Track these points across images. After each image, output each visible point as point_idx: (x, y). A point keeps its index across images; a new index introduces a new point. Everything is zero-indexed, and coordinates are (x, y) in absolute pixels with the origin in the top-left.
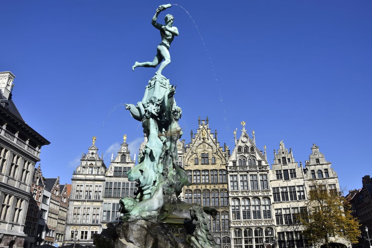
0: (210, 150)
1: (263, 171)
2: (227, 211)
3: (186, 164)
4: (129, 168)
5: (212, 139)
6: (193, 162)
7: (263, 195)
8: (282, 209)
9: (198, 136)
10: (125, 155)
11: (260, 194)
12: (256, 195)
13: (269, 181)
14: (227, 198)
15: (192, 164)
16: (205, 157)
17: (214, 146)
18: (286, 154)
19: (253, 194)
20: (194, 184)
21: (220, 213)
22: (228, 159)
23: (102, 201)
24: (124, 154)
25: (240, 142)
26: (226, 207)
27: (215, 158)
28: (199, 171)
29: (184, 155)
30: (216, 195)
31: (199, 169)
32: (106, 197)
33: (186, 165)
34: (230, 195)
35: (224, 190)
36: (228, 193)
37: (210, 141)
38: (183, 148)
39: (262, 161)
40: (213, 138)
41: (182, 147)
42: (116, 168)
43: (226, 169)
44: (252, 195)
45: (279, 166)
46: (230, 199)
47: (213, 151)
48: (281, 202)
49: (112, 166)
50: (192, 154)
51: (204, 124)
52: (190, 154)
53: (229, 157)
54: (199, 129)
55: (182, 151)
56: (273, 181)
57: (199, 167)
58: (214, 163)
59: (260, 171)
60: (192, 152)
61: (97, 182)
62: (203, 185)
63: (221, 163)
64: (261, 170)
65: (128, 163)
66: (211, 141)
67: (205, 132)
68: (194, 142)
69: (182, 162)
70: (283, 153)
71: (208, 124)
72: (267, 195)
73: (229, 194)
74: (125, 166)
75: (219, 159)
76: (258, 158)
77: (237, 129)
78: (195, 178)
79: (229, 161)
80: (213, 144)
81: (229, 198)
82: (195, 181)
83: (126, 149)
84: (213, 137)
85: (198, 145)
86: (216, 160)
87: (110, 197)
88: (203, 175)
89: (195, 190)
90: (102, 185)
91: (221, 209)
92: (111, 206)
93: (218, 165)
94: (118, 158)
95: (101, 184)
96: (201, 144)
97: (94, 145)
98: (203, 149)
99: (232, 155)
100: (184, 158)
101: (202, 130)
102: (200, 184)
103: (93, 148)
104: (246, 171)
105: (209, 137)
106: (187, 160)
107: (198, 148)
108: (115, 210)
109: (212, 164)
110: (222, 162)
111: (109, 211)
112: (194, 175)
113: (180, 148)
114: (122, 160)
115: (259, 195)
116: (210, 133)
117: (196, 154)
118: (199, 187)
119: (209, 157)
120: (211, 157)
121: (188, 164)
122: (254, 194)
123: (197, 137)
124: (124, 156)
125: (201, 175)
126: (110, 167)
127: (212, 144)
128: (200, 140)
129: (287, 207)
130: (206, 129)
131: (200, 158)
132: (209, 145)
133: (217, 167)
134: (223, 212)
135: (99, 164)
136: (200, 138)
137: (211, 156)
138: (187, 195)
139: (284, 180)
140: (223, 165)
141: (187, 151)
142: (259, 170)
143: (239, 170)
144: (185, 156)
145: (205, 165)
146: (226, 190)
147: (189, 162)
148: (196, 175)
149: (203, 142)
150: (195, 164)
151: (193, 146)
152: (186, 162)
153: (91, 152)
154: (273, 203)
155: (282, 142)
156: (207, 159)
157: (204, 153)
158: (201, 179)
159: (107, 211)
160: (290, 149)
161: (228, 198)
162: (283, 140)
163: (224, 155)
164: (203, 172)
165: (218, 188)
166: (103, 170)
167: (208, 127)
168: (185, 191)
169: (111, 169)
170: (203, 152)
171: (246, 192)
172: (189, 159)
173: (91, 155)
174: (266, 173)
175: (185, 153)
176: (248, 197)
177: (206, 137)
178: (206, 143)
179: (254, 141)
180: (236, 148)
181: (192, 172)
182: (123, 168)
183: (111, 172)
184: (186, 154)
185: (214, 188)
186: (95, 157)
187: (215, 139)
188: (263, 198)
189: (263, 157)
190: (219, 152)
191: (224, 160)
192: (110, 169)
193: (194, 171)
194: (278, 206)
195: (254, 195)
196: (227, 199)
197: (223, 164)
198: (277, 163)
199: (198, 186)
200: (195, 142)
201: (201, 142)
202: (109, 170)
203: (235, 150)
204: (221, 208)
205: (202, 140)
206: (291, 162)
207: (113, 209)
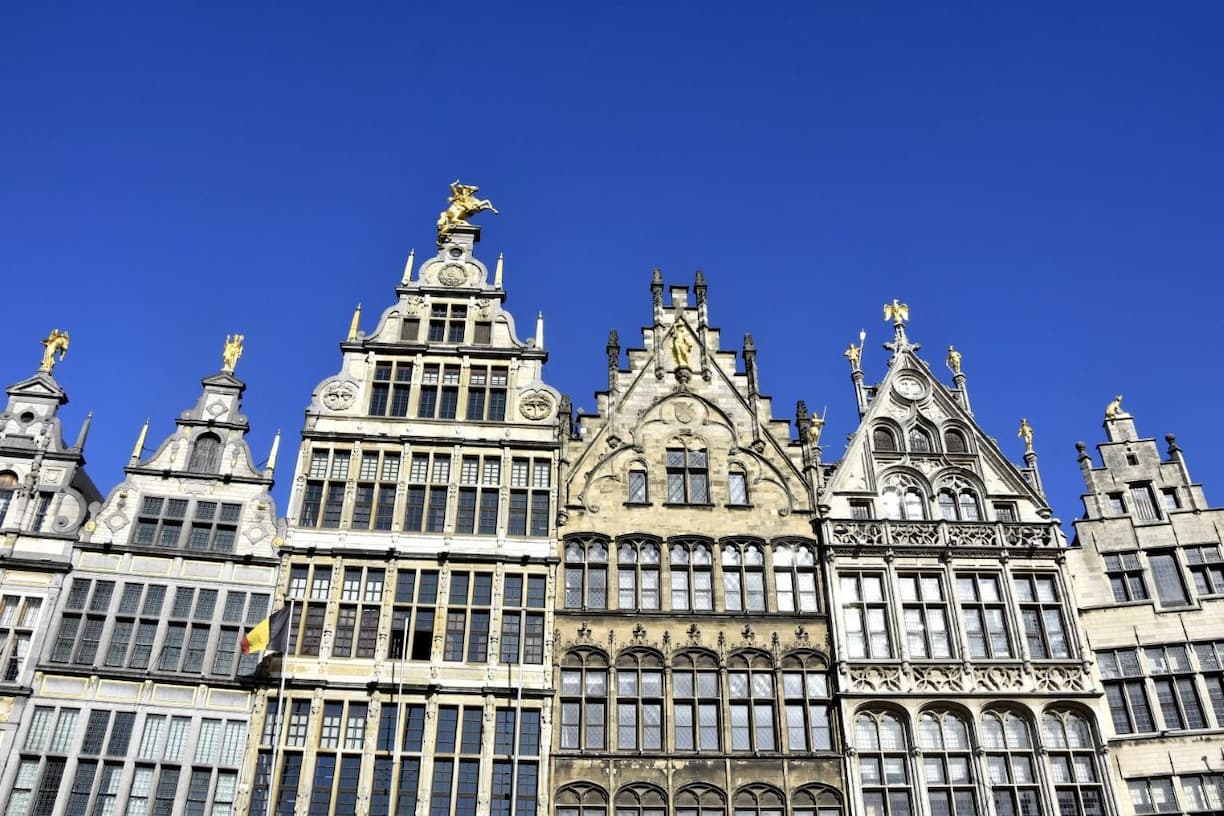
0: (718, 433)
1: (1031, 553)
2: (831, 790)
3: (574, 502)
4: (234, 508)
5: (731, 379)
6: (621, 491)
7: (1046, 691)
8: (1176, 781)
9: (651, 359)
10: (217, 438)
11: (1030, 684)
12: (1004, 690)
13: (1075, 612)
14: (824, 709)
15: (610, 503)
16: (687, 468)
17: (740, 415)
18: (1148, 467)
19: (986, 681)
20: (620, 615)
21: (789, 797)
22: (822, 483)
23: (26, 693)
24: (215, 430)
25: (885, 397)
26: (825, 764)
27: (745, 475)
28: (654, 541)
29: (565, 451)
30: (762, 686)
31: (655, 532)
32: (51, 670)
33: (574, 507)
34: (845, 684)
35: (803, 657)
36: (831, 674)
37: (715, 389)
38: (558, 416)
39: (1019, 502)
40: (735, 375)
41: (555, 410)
42: (151, 501)
43: (814, 537)
44: (984, 690)
45: (1117, 531)
46: (848, 708)
47: (735, 439)
48: (1163, 737)
49: (130, 493)
50: (611, 451)
51: (685, 305)
52: (602, 447)
53: (827, 473)
54: (656, 326)
55: (556, 432)
56: (1094, 614)
57: (654, 521)
58: (741, 501)
59: (1015, 553)
60: (613, 437)
61: (15, 576)
62: (673, 623)
63: (784, 503)
64: (1019, 545)
65: (227, 479)
66: (720, 387)
67: (691, 340)
68: (623, 390)
69: (554, 486)
70: (1133, 460)
71: (705, 306)
72: (1069, 690)
73: (841, 678)
74: (207, 497)
75: (772, 481)
76: (995, 484)
77: (863, 335)
78: (627, 580)
79: (828, 492)
80: (735, 400)
81: (843, 702)
82: (626, 603)
83: (228, 406)
84: (734, 371)
85: (647, 405)
86: (751, 486)
87: (81, 671)
88: (675, 568)
89: (630, 652)
90: (45, 596)
91: (794, 774)
92: (80, 725)
93: (763, 514)
94: (175, 450)
95: (41, 587)
96: (664, 399)
97: (45, 376)
98: (676, 428)
99: (845, 463)
100: (566, 469)
101: (671, 334)
102: (657, 616)
103: (38, 389)
104: (931, 551)
105: (712, 368)
106: (580, 479)
107: (649, 417)
108: (98, 752)
109: (730, 507)
110: (791, 498)
111: (57, 762)
112: (622, 567)
113: (543, 418)
114: (193, 459)
115: (1026, 689)
116: (717, 349)
117: (638, 449)
118: (654, 635)
119: (713, 466)
120: (725, 470)
121: (589, 502)
122: (990, 684)
123: (644, 363)
124: (209, 443)
125: (665, 565)
126: (118, 494)
127: (728, 402)
128: (659, 377)
129: (1201, 767)
130: (694, 327)
131: (658, 473)
132: (709, 404)
133: (763, 523)
134: (802, 790)
135: (52, 476)
136: (659, 369)
137: (726, 464)
138: (572, 679)
139: (1159, 608)
140: (795, 512)
141: (583, 431)
142: (1011, 546)
143: (891, 542)
144: (572, 457)
145: (688, 511)
146: (816, 655)
147: (593, 493)
148: (632, 567)
149: (679, 393)
150: (628, 505)
151: (619, 410)
152: (577, 487)
153: (19, 406)
154: (1116, 743)
155: (1117, 404)
156: (699, 479)
157: (682, 446)
158: (665, 590)
159: (43, 754)
160: (1169, 440)
161: (833, 704)
162: (1120, 398)
163: (797, 462)
164: (678, 548)
165: (769, 647)
166: (68, 507)
167: (706, 319)
168: (562, 656)
169: (121, 506)
170: (676, 444)
171: (944, 668)
172: (596, 476)
173: (13, 427)
174: (1051, 564)
175: (573, 444)
176: (962, 701)
177: (696, 366)
178: (696, 396)
179: (964, 399)
180: (867, 429)
181: (613, 546)
182: (191, 508)
183: (117, 522)
184: (575, 449)
185: (746, 643)
186: (38, 437)
187: (745, 379)
188: (1047, 710)
189: (1020, 481)
190: (769, 444)
191: (802, 489)
192: (113, 507)
193: (625, 540)
194: (1149, 759)
195: (995, 690)
196: (828, 714)
197: (797, 507)
198: (1105, 515)
199: (645, 627)
200: (632, 388)
201: (668, 391)
202: (106, 514)
203: (864, 439)
204: (791, 768)
205: (671, 380)
206: (1186, 506)
207: (84, 750)
